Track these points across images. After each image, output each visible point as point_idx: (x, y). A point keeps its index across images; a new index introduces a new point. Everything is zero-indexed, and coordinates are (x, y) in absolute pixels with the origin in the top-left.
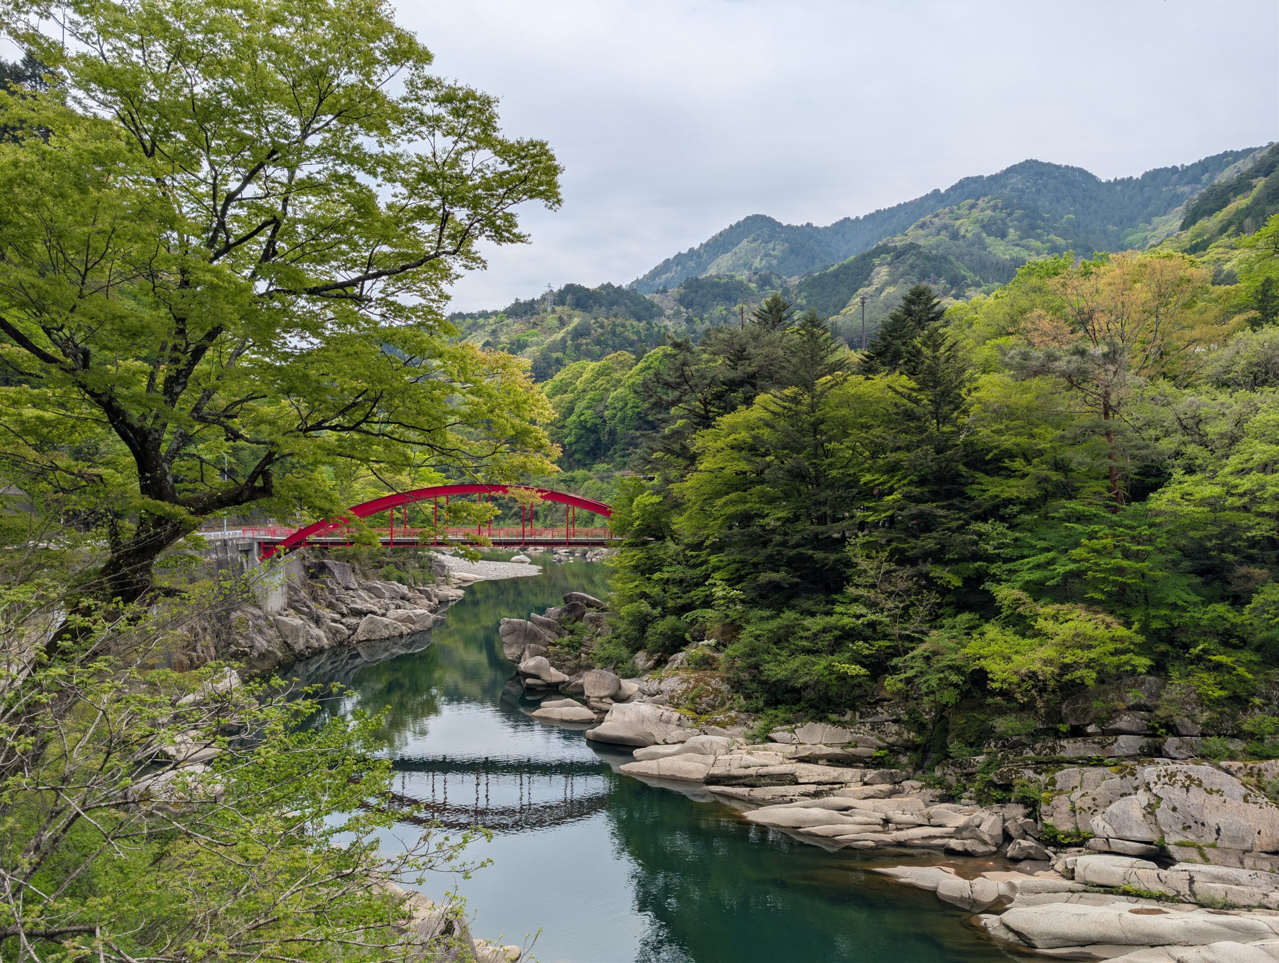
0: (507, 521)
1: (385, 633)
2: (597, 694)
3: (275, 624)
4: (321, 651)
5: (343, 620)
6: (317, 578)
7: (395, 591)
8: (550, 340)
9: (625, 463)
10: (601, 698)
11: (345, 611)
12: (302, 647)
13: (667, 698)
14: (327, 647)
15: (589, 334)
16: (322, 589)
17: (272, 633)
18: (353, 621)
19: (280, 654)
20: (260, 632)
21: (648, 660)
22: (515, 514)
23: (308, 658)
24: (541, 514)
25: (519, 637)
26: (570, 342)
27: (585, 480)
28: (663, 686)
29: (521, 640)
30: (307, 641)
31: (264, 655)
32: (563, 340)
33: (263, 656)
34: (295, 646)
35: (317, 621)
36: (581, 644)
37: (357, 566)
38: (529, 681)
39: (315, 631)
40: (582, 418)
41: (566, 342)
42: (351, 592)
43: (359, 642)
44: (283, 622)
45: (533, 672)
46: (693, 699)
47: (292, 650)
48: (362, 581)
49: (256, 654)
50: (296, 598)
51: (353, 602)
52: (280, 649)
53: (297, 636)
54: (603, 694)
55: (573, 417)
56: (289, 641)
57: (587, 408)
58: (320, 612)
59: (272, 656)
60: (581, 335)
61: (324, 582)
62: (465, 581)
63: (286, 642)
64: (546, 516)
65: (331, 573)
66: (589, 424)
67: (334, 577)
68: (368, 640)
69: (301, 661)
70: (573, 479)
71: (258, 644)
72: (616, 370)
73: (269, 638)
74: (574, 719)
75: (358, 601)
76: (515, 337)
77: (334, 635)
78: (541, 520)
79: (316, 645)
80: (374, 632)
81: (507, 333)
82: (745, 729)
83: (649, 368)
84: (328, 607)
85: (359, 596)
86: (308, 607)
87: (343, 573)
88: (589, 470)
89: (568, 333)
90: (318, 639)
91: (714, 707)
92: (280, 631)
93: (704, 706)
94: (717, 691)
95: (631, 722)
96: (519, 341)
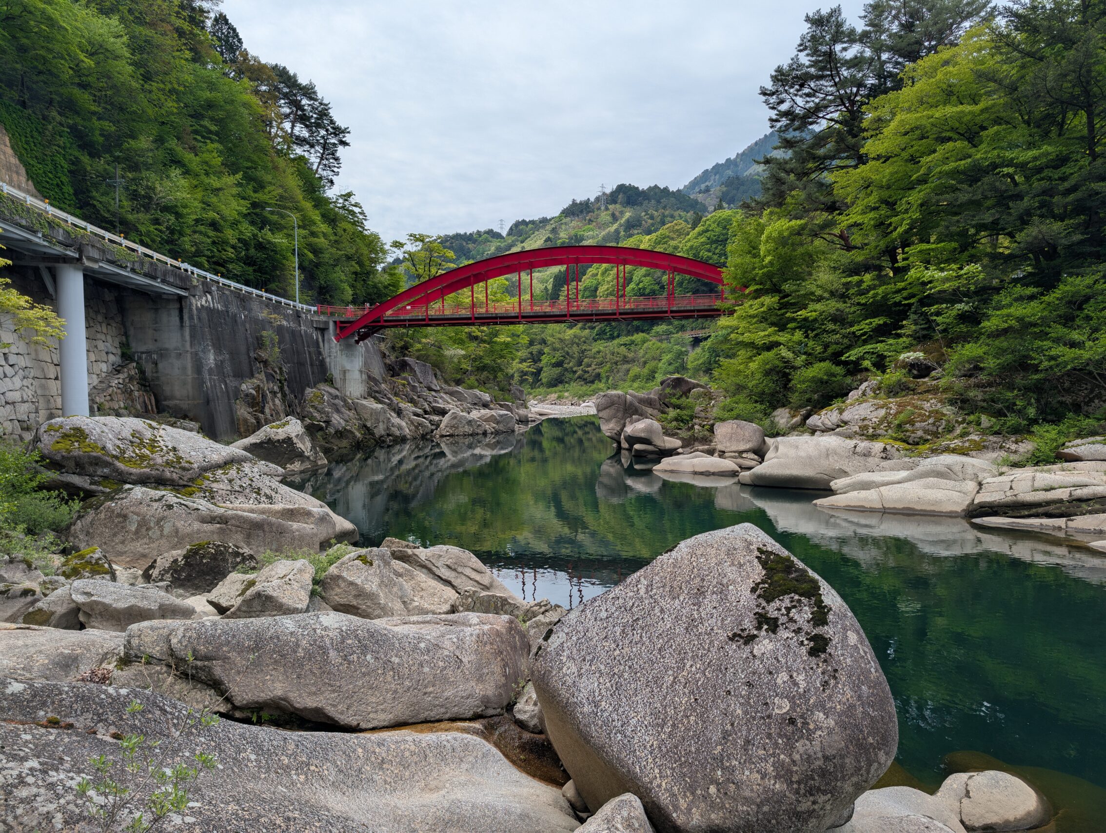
1: (468, 429)
2: (734, 448)
3: (353, 407)
4: (403, 440)
5: (426, 416)
6: (399, 375)
7: (476, 396)
8: (603, 233)
9: (683, 326)
10: (741, 452)
11: (428, 409)
12: (383, 433)
13: (857, 429)
14: (408, 437)
15: (640, 225)
16: (404, 385)
17: (351, 414)
18: (436, 418)
19: (358, 435)
20: (338, 411)
21: (793, 416)
22: (579, 377)
23: (389, 446)
25: (618, 411)
26: (622, 233)
27: (644, 342)
29: (620, 415)
30: (388, 428)
31: (341, 432)
32: (617, 231)
33: (341, 434)
34: (375, 431)
35: (399, 413)
36: (692, 417)
37: (439, 373)
38: (637, 446)
39: (396, 420)
40: (641, 285)
41: (619, 233)
42: (433, 393)
43: (442, 436)
44: (362, 405)
45: (643, 435)
46: (899, 426)
47: (373, 434)
48: (444, 386)
49: (332, 431)
50: (376, 389)
51: (436, 402)
52: (358, 430)
53: (378, 421)
54: (742, 447)
55: (632, 286)
56: (369, 424)
57: (645, 276)
58: (402, 405)
59: (350, 436)
60: (633, 227)
61: (405, 379)
62: (541, 415)
63: (365, 426)
65: (412, 370)
66: (647, 291)
67: (415, 375)
68: (451, 436)
69: (382, 447)
70: (632, 342)
71: (334, 421)
72: (673, 239)
73: (347, 418)
75: (440, 401)
76: (573, 232)
77: (417, 427)
79: (398, 433)
80: (457, 428)
81: (565, 230)
83: (707, 231)
84: (411, 402)
85: (441, 398)
86: (389, 399)
87: (425, 373)
88: (648, 334)
89: (621, 225)
90: (400, 428)
91: (936, 435)
92: (358, 414)
93: (920, 433)
94: (938, 415)
96: (576, 236)
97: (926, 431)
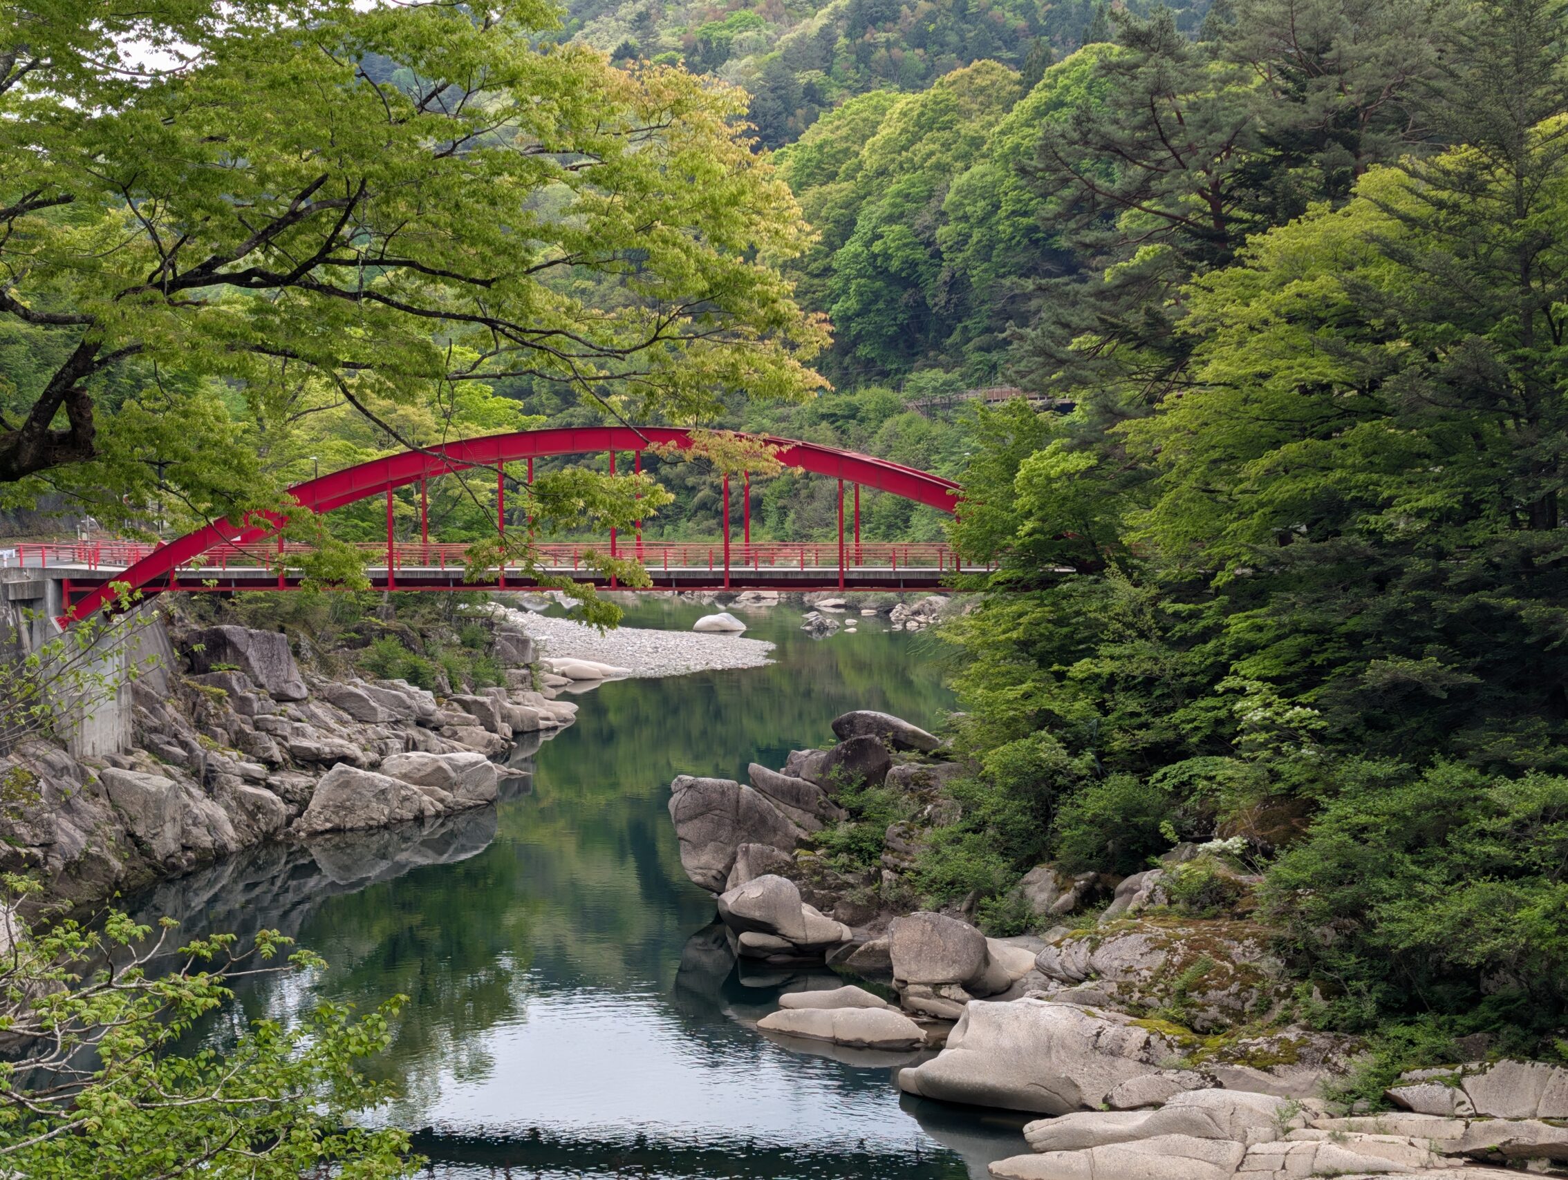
0: (683, 523)
1: (381, 813)
2: (925, 976)
3: (105, 790)
4: (220, 856)
5: (274, 779)
6: (206, 670)
7: (401, 703)
8: (789, 36)
9: (994, 367)
10: (937, 986)
11: (277, 754)
12: (173, 847)
13: (1113, 988)
14: (233, 846)
15: (895, 18)
16: (219, 699)
17: (96, 810)
18: (298, 780)
19: (117, 865)
20: (68, 808)
21: (1061, 889)
22: (703, 506)
23: (186, 875)
24: (770, 506)
25: (719, 825)
26: (842, 41)
27: (886, 412)
28: (1101, 959)
29: (724, 833)
30: (185, 832)
31: (78, 865)
32: (826, 35)
33: (76, 869)
34: (156, 844)
35: (209, 781)
37: (305, 641)
38: (747, 938)
39: (205, 807)
40: (877, 247)
41: (832, 41)
42: (291, 708)
43: (314, 834)
44: (124, 782)
45: (757, 915)
46: (1183, 993)
47: (147, 853)
48: (319, 678)
49: (58, 864)
50: (154, 722)
51: (298, 732)
52: (117, 852)
53: (160, 818)
54: (941, 974)
55: (853, 246)
56: (140, 831)
57: (890, 219)
58: (216, 757)
59: (99, 869)
60: (874, 21)
61: (222, 682)
62: (578, 680)
63: (131, 835)
64: (783, 512)
65: (241, 658)
66: (895, 265)
67: (247, 668)
68: (336, 830)
69: (171, 881)
70: (853, 413)
71: (62, 839)
72: (967, 114)
73: (90, 823)
74: (868, 1038)
75: (309, 729)
76: (697, 30)
77: (252, 815)
78: (771, 521)
79: (206, 841)
80: (351, 810)
81: (676, 22)
82: (1326, 1075)
83: (1058, 104)
84: (234, 745)
85: (312, 717)
86: (184, 745)
87: (271, 659)
88: (897, 388)
89: (838, 15)
90: (212, 827)
91: (1239, 1017)
92: (115, 807)
93: (1213, 1011)
94: (1248, 974)
95: (1018, 1051)
96: (707, 43)
97: (1224, 1009)
